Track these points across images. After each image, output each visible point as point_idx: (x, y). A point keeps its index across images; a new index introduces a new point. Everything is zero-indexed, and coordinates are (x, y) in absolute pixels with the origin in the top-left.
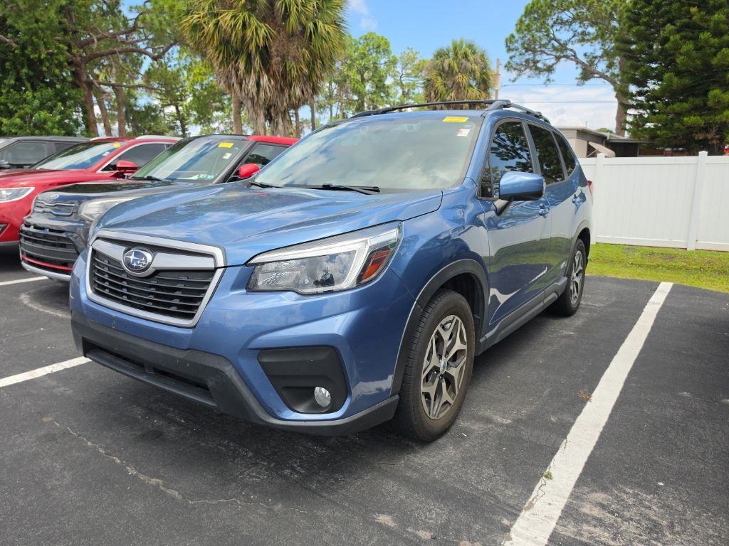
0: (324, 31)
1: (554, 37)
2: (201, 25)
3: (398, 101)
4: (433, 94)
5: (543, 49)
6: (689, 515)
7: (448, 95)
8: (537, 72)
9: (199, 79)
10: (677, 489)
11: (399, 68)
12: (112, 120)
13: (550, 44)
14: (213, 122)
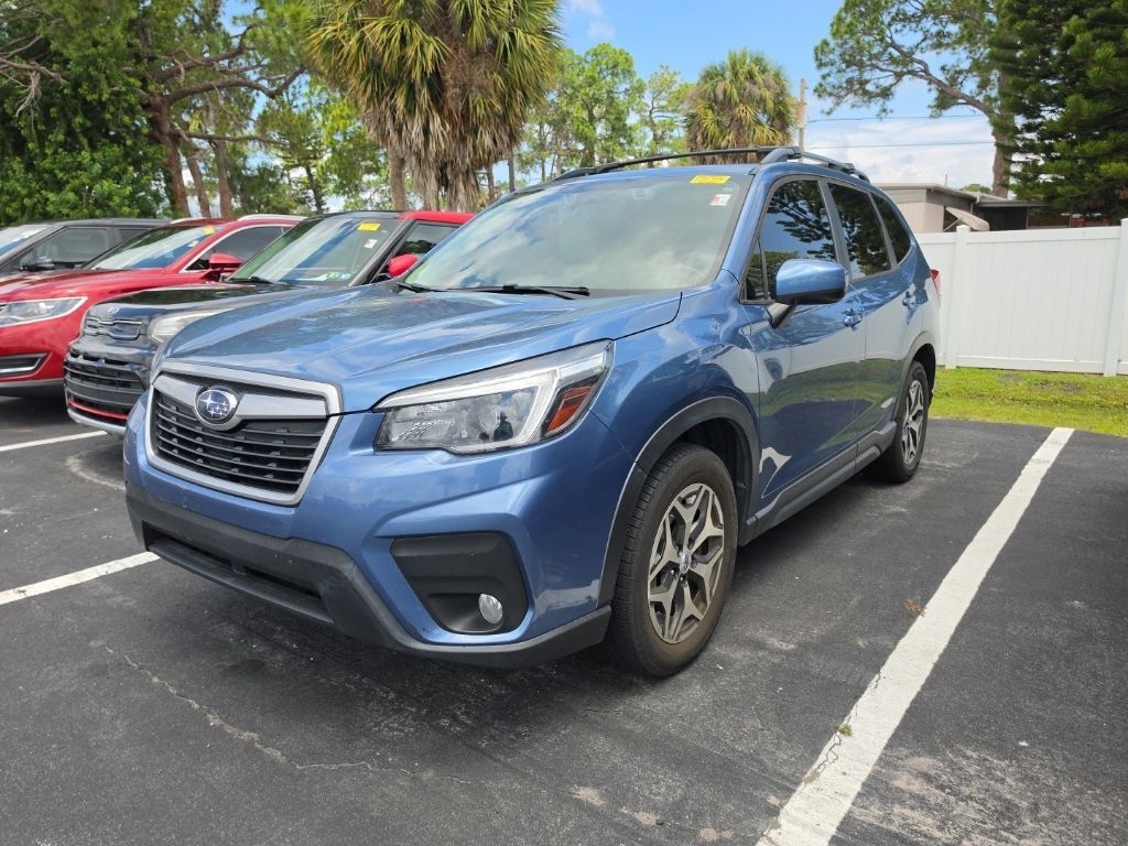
0: (525, 45)
1: (893, 41)
2: (338, 41)
3: (647, 149)
4: (699, 138)
5: (874, 62)
6: (1064, 792)
7: (724, 137)
8: (865, 99)
9: (341, 125)
10: (1049, 751)
11: (647, 98)
12: (211, 191)
13: (887, 53)
14: (363, 190)
